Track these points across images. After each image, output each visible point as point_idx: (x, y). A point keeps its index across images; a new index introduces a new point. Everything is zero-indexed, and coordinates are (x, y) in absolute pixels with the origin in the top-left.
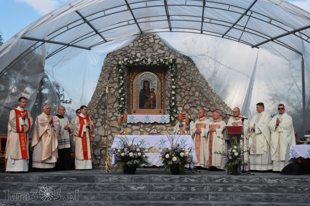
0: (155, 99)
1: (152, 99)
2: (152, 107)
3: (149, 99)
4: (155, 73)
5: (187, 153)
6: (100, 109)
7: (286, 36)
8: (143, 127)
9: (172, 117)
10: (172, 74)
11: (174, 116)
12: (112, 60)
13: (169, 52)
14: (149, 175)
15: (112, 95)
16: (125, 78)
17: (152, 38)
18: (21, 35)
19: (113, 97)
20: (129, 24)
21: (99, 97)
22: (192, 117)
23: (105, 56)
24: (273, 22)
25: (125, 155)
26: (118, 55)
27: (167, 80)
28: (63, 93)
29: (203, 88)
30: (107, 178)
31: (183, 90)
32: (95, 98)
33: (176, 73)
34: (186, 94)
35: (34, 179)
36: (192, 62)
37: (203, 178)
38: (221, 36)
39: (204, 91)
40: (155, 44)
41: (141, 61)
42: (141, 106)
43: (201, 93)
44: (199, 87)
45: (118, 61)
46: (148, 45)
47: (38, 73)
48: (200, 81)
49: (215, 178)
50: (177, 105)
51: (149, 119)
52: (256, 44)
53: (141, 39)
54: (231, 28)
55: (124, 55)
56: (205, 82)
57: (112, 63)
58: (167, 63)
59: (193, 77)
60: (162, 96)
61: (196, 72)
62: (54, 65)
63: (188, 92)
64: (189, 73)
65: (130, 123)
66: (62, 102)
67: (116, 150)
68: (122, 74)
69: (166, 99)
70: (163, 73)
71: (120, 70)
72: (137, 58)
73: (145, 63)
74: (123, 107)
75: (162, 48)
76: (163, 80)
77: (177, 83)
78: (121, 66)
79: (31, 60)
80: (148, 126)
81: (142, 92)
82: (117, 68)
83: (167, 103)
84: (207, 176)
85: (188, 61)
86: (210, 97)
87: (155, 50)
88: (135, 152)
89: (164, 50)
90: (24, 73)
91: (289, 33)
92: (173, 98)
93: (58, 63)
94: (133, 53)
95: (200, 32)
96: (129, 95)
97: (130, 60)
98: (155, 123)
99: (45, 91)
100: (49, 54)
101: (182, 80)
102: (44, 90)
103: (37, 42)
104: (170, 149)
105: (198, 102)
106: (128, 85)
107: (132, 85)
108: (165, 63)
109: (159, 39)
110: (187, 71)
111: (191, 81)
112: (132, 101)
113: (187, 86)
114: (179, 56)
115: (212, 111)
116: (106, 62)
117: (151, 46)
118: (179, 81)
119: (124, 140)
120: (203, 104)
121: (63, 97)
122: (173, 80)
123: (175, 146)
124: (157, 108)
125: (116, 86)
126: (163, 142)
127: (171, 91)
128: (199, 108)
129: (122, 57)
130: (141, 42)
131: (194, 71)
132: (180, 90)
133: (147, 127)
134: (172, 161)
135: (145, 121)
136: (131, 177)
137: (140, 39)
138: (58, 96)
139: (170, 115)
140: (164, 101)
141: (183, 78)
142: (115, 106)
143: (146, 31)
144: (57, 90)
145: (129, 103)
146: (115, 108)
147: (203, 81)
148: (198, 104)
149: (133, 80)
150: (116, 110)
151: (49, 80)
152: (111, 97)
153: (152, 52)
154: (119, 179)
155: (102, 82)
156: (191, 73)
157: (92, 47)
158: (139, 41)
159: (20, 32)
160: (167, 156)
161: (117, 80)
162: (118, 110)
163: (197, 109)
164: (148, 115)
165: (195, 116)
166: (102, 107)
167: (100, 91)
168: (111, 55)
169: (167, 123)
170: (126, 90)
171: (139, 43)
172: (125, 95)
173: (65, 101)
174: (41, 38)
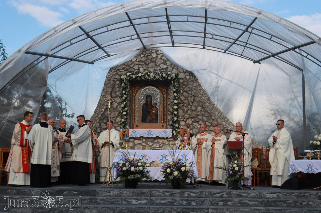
0: (158, 114)
1: (154, 114)
2: (154, 121)
3: (151, 114)
4: (158, 88)
5: (188, 168)
6: (103, 124)
7: (287, 52)
8: (145, 142)
9: (174, 132)
10: (175, 88)
11: (176, 131)
12: (114, 75)
13: (172, 67)
14: (150, 190)
15: (114, 109)
16: (128, 92)
17: (155, 53)
18: (24, 49)
19: (116, 111)
20: (132, 39)
21: (102, 111)
22: (194, 131)
23: (108, 71)
24: (273, 38)
25: (126, 169)
26: (121, 69)
27: (170, 95)
28: (66, 107)
29: (205, 103)
30: (109, 192)
31: (186, 105)
32: (97, 112)
33: (178, 87)
34: (188, 109)
35: (35, 193)
36: (195, 77)
37: (203, 192)
38: (224, 51)
39: (206, 106)
40: (158, 59)
41: (143, 75)
42: (144, 120)
43: (204, 108)
44: (201, 101)
45: (121, 76)
46: (151, 59)
47: (41, 87)
48: (202, 95)
49: (216, 192)
50: (179, 119)
51: (152, 133)
52: (258, 59)
53: (144, 53)
54: (233, 44)
55: (127, 70)
56: (207, 97)
57: (115, 77)
58: (169, 78)
59: (195, 92)
60: (164, 110)
61: (198, 87)
62: (57, 79)
63: (190, 106)
64: (191, 88)
65: (132, 138)
66: (64, 116)
67: (118, 164)
68: (124, 89)
69: (168, 114)
70: (166, 88)
71: (123, 84)
72: (139, 72)
73: (148, 78)
74: (126, 121)
75: (165, 62)
76: (165, 94)
77: (179, 98)
78: (124, 80)
79: (34, 74)
80: (150, 140)
81: (144, 106)
82: (119, 82)
83: (169, 117)
84: (207, 190)
85: (190, 76)
86: (212, 112)
87: (158, 65)
88: (136, 166)
89: (166, 65)
90: (27, 87)
91: (289, 50)
92: (175, 113)
93: (61, 77)
94: (136, 67)
95: (202, 47)
96: (131, 109)
97: (133, 75)
98: (157, 138)
99: (48, 105)
100: (52, 68)
101: (184, 95)
102: (46, 104)
103: (40, 56)
104: (171, 163)
105: (200, 117)
106: (131, 100)
107: (135, 100)
108: (167, 78)
109: (162, 53)
110: (189, 86)
111: (194, 96)
112: (135, 115)
113: (189, 101)
114: (181, 71)
115: (214, 126)
116: (109, 76)
117: (154, 61)
118: (181, 96)
119: (125, 155)
120: (205, 119)
121: (65, 111)
122: (175, 94)
123: (176, 160)
124: (160, 123)
125: (119, 100)
126: (164, 156)
127: (174, 106)
128: (201, 123)
129: (125, 71)
130: (144, 57)
131: (197, 86)
132: (182, 104)
133: (149, 142)
134: (174, 176)
135: (148, 135)
136: (132, 191)
137: (142, 54)
138: (61, 110)
139: (172, 130)
140: (166, 116)
141: (185, 92)
142: (117, 120)
143: (149, 46)
144: (59, 104)
145: (131, 117)
146: (118, 122)
147: (205, 96)
148: (200, 119)
149: (136, 94)
150: (118, 124)
151: (52, 94)
152: (114, 112)
153: (155, 66)
154: (120, 193)
155: (104, 97)
156: (194, 88)
157: (94, 61)
158: (142, 56)
159: (23, 47)
160: (168, 170)
161: (120, 94)
162: (121, 125)
163: (199, 124)
164: (150, 130)
165: (197, 131)
166: (105, 121)
167: (102, 106)
168: (113, 70)
169: (169, 137)
170: (129, 104)
171: (141, 58)
172: (128, 110)
173: (68, 115)
174: (44, 52)
